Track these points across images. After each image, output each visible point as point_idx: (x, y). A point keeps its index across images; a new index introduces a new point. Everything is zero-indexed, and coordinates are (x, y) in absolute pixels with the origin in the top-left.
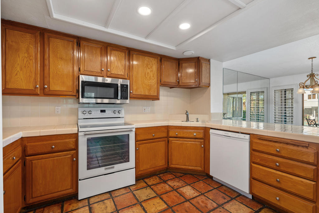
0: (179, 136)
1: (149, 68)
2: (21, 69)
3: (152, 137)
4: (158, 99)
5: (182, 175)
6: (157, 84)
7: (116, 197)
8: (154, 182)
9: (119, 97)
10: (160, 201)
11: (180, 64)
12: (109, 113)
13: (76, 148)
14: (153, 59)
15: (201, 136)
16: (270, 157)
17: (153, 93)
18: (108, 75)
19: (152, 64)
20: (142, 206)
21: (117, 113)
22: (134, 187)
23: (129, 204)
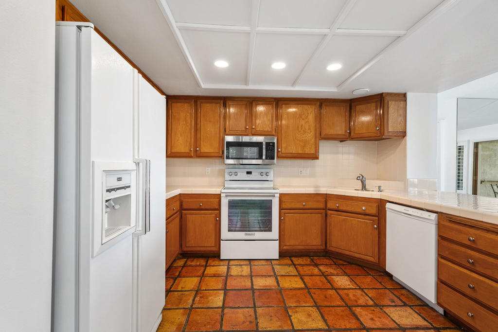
0: (341, 208)
1: (303, 119)
2: (181, 135)
3: (302, 207)
4: (317, 158)
5: (345, 264)
6: (315, 138)
7: (254, 265)
8: (302, 263)
9: (264, 157)
10: (300, 280)
11: (352, 108)
12: (255, 175)
13: (219, 209)
14: (309, 106)
15: (374, 211)
16: (463, 249)
17: (309, 150)
18: (253, 133)
19: (308, 113)
20: (277, 279)
21: (265, 176)
22: (277, 262)
23: (264, 274)
